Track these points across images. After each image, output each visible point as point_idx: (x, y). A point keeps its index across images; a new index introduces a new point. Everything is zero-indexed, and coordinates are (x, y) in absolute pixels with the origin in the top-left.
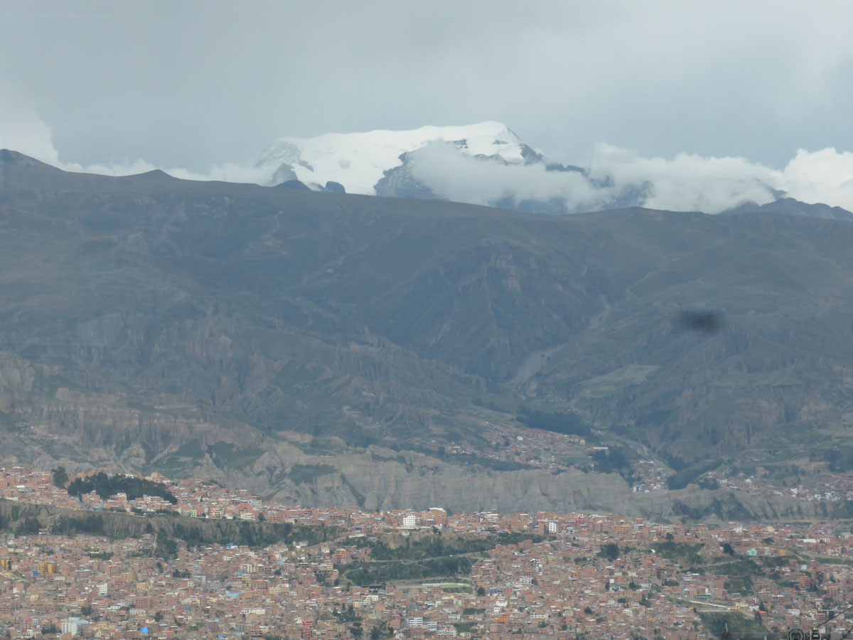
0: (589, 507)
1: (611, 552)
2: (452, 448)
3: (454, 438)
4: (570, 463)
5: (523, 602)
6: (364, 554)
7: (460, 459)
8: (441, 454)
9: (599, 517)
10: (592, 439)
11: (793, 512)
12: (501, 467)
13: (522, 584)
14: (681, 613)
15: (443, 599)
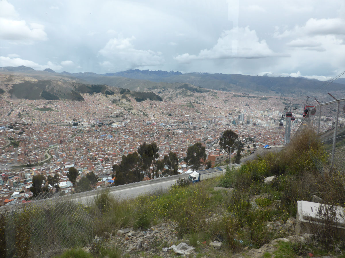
4: (274, 93)
8: (266, 92)
9: (276, 96)
10: (276, 91)
12: (270, 93)
14: (281, 102)
15: (266, 101)
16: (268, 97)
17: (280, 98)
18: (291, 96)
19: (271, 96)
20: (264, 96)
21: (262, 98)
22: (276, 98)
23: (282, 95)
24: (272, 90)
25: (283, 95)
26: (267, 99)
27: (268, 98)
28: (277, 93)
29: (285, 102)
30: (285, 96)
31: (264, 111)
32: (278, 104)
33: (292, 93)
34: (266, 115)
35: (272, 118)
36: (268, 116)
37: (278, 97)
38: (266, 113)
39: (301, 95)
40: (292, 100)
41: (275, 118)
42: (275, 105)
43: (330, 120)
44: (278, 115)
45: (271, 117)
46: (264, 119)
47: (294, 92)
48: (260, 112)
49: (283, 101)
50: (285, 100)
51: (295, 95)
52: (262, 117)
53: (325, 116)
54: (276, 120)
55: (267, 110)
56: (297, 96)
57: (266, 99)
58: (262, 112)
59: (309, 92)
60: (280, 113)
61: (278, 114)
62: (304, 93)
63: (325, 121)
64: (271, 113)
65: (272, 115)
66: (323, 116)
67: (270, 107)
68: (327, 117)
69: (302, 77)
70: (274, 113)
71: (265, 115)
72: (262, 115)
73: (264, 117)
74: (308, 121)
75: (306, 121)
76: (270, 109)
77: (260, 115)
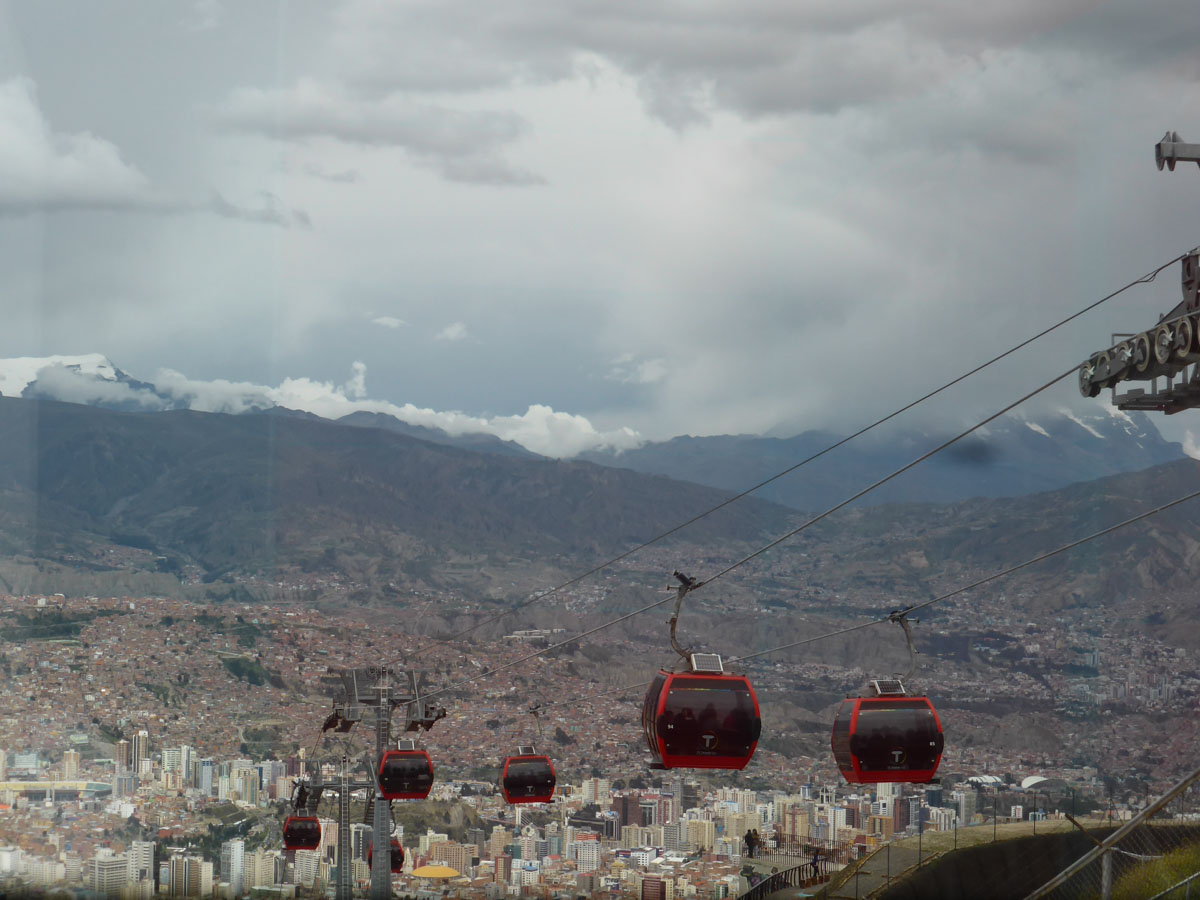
0: (154, 594)
1: (168, 621)
2: (69, 557)
3: (69, 550)
4: (143, 566)
5: (113, 652)
6: (12, 622)
7: (74, 564)
8: (61, 560)
9: (161, 600)
10: (157, 552)
11: (280, 597)
12: (100, 569)
13: (112, 641)
14: (211, 658)
15: (62, 650)
16: (86, 608)
17: (204, 618)
18: (298, 596)
19: (114, 603)
20: (42, 602)
21: (23, 619)
22: (156, 615)
23: (218, 586)
24: (121, 540)
25: (225, 588)
26: (77, 631)
27: (87, 618)
28: (170, 566)
29: (250, 655)
30: (247, 597)
31: (52, 756)
32: (183, 680)
33: (307, 566)
34: (73, 795)
35: (133, 820)
36: (97, 808)
37: (184, 607)
38: (71, 777)
39: (388, 590)
40: (309, 634)
41: (165, 819)
42: (160, 691)
43: (645, 821)
44: (189, 792)
45: (127, 810)
46: (54, 839)
47: (328, 562)
48: (11, 761)
49: (229, 648)
50: (247, 634)
51: (333, 586)
52: (37, 816)
53: (603, 784)
54: (169, 841)
55: (81, 738)
56: (352, 597)
57: (59, 625)
58: (29, 762)
59: (456, 559)
60: (207, 771)
61: (187, 784)
62: (410, 568)
63: (605, 831)
64: (122, 771)
65: (131, 786)
66: (586, 784)
67: (106, 715)
68: (618, 786)
69: (381, 415)
70: (146, 766)
71: (60, 795)
72: (37, 796)
73: (58, 819)
74: (464, 839)
75: (450, 832)
76: (104, 729)
77: (10, 798)
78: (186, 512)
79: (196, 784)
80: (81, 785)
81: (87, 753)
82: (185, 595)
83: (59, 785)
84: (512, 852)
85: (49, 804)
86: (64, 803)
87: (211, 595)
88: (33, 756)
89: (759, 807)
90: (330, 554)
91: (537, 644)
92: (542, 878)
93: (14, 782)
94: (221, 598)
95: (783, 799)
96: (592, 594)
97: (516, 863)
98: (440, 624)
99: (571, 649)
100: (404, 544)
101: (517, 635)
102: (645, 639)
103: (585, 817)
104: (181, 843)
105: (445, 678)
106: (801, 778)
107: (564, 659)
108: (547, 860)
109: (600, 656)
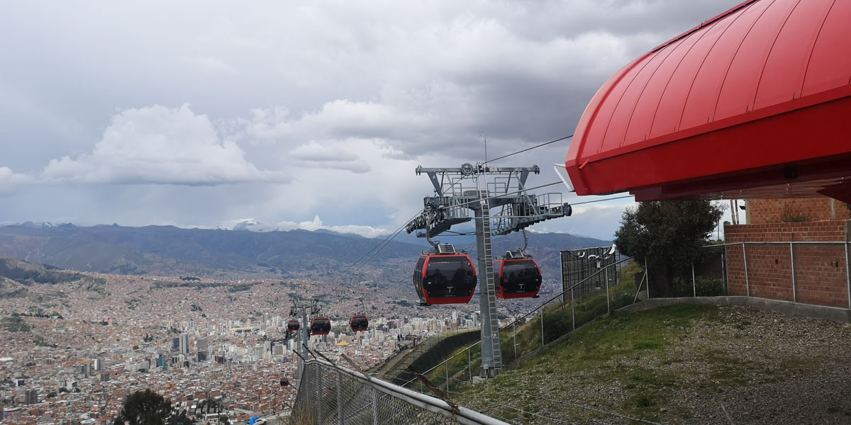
0: (269, 278)
2: (246, 270)
3: (247, 268)
4: (266, 271)
5: (258, 293)
7: (248, 271)
10: (269, 267)
11: (301, 277)
12: (255, 272)
13: (258, 291)
14: (284, 293)
15: (245, 294)
16: (251, 283)
17: (281, 283)
18: (306, 276)
19: (258, 281)
20: (240, 282)
21: (235, 287)
22: (270, 283)
23: (285, 275)
24: (260, 265)
25: (287, 275)
26: (249, 288)
27: (251, 285)
28: (273, 271)
29: (294, 292)
30: (293, 277)
31: (243, 321)
32: (277, 299)
33: (307, 269)
34: (249, 331)
35: (265, 336)
36: (256, 333)
37: (276, 281)
38: (249, 326)
39: (328, 273)
40: (309, 286)
41: (274, 336)
42: (271, 303)
43: (395, 327)
44: (279, 328)
45: (264, 334)
46: (244, 342)
47: (313, 267)
48: (233, 323)
49: (289, 290)
50: (293, 287)
51: (314, 273)
52: (240, 337)
53: (384, 319)
54: (275, 341)
55: (251, 316)
56: (319, 276)
57: (245, 287)
58: (238, 323)
59: (346, 265)
61: (279, 326)
62: (334, 268)
63: (386, 330)
64: (262, 324)
65: (263, 328)
67: (257, 310)
68: (388, 319)
69: (325, 230)
70: (268, 322)
71: (246, 331)
72: (240, 332)
73: (246, 337)
74: (350, 335)
75: (346, 333)
76: (257, 313)
77: (233, 333)
78: (276, 257)
79: (281, 326)
80: (251, 328)
81: (253, 319)
82: (277, 277)
83: (246, 328)
84: (362, 337)
85: (243, 333)
86: (247, 333)
87: (283, 277)
88: (239, 321)
89: (423, 322)
90: (314, 265)
91: (366, 285)
92: (370, 344)
93: (234, 329)
94: (286, 278)
95: (429, 320)
96: (380, 271)
97: (363, 340)
98: (342, 281)
99: (375, 286)
100: (332, 262)
101: (361, 283)
102: (393, 282)
103: (380, 328)
104: (278, 341)
105: (343, 295)
106: (434, 314)
107: (373, 288)
108: (371, 339)
109: (382, 287)
